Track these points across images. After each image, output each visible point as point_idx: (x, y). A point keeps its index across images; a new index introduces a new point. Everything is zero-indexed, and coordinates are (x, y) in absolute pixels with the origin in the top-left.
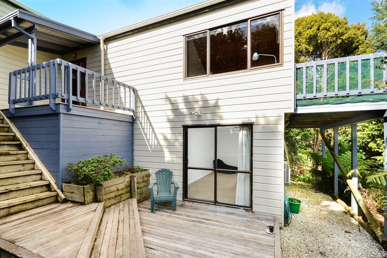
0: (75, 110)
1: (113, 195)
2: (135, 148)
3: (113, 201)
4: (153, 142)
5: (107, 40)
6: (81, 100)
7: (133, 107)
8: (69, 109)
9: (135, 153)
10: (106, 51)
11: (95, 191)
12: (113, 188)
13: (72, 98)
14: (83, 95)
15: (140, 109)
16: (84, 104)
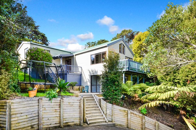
0: (69, 73)
1: (76, 89)
2: (82, 81)
3: (76, 90)
4: (85, 81)
5: (76, 55)
6: (70, 71)
7: (81, 72)
8: (68, 73)
9: (82, 82)
10: (75, 58)
11: (73, 87)
12: (76, 88)
13: (69, 71)
14: (70, 70)
15: (82, 72)
16: (71, 72)
